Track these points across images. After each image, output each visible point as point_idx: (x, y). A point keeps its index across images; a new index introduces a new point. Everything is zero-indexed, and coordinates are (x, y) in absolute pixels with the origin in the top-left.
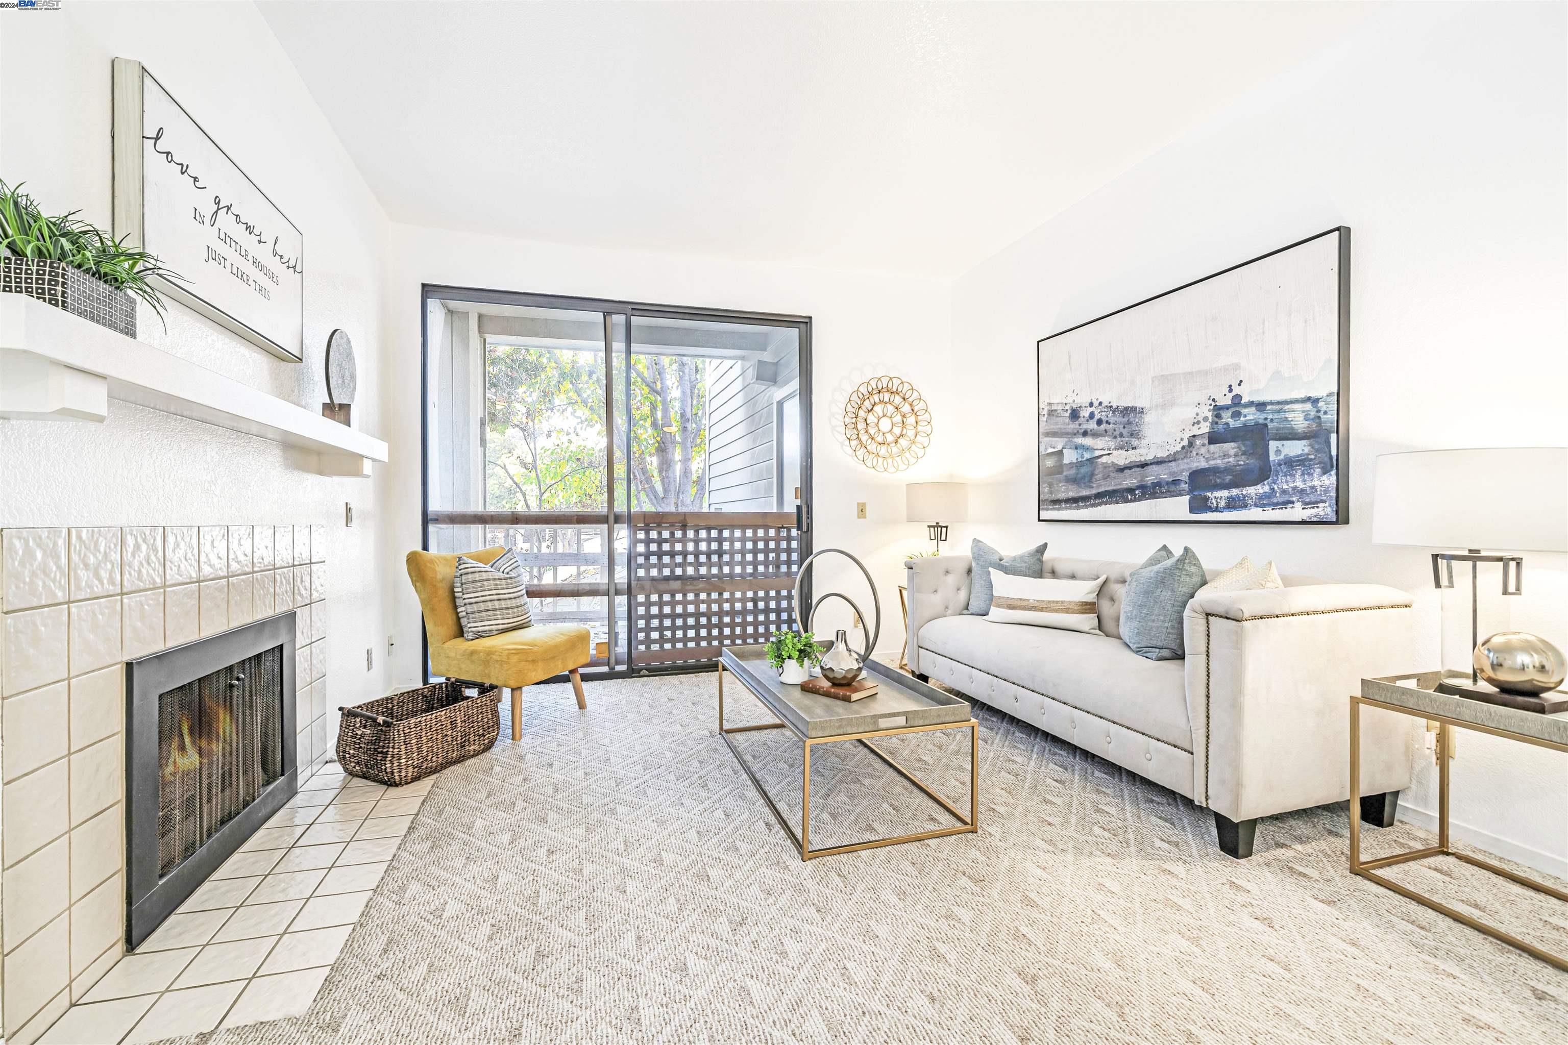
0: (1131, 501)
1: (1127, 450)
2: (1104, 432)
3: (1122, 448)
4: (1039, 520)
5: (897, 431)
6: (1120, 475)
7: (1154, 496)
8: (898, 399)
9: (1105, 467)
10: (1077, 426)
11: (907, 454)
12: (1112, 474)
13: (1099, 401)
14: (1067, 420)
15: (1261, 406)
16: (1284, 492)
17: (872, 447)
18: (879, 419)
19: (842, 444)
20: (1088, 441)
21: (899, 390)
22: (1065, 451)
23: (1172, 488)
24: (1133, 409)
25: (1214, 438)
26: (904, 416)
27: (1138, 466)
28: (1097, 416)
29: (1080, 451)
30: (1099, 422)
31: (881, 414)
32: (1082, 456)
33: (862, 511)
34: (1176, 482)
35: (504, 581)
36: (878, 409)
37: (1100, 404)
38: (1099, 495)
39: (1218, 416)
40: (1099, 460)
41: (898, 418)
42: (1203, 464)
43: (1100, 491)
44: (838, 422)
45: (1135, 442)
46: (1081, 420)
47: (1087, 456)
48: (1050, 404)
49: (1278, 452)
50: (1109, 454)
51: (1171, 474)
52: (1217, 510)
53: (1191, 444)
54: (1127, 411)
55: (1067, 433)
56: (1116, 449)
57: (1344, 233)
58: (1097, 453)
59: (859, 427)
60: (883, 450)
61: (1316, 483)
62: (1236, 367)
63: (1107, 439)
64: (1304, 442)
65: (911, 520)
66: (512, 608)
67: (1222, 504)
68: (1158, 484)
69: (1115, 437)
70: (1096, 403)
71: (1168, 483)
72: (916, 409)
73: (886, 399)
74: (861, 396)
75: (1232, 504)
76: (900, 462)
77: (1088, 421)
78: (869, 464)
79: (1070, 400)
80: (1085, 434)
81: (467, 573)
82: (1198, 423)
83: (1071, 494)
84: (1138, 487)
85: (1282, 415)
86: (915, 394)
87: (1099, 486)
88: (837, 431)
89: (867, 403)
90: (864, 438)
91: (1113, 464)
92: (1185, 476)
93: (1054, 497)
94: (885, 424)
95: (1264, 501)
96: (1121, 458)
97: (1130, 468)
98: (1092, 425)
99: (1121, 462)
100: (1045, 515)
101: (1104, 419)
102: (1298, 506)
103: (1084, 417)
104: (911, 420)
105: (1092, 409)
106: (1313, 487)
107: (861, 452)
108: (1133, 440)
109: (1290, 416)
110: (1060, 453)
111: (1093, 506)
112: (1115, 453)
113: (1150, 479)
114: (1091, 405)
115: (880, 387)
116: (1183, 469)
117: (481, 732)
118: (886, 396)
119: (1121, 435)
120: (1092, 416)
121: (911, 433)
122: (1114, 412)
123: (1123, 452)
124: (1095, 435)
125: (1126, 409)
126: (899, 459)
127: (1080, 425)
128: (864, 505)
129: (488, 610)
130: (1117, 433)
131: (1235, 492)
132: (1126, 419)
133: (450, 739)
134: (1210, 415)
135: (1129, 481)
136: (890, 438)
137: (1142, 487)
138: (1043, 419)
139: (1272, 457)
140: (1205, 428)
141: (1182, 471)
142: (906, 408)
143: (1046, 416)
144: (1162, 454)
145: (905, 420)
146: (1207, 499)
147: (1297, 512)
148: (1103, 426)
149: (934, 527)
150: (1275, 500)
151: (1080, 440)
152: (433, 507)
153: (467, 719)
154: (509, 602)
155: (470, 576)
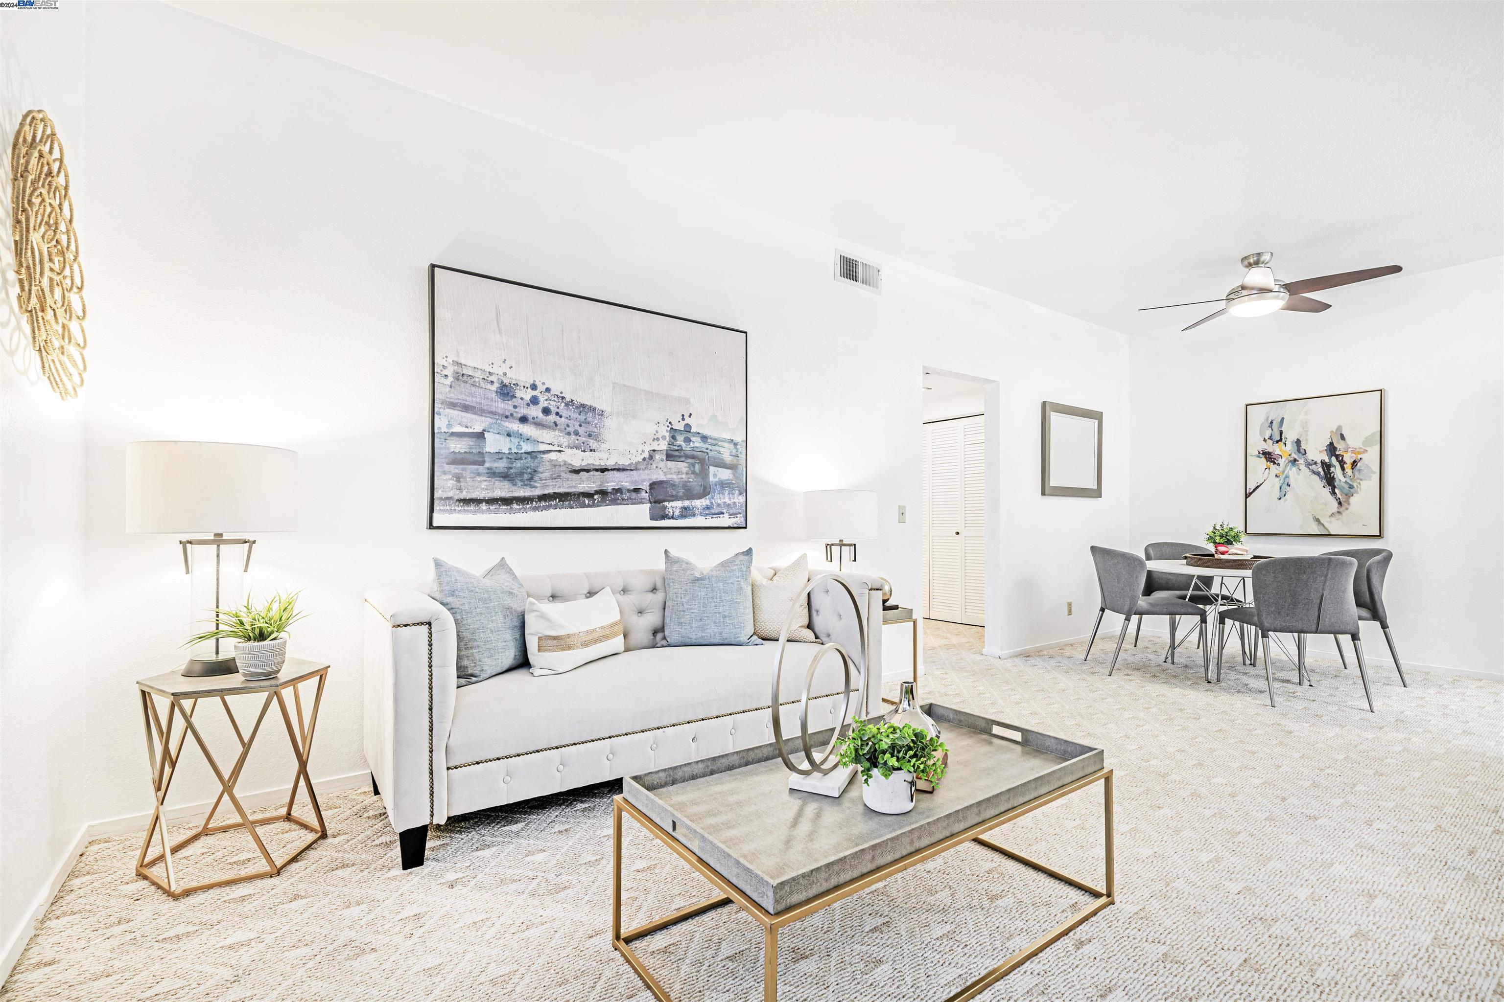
0: (589, 506)
1: (584, 451)
2: (552, 424)
3: (577, 448)
4: (430, 526)
6: (574, 476)
7: (615, 502)
9: (555, 466)
10: (511, 408)
12: (563, 474)
13: (546, 386)
14: (492, 395)
15: (704, 438)
16: (719, 505)
20: (527, 430)
22: (486, 435)
23: (634, 495)
24: (592, 409)
25: (670, 456)
27: (597, 470)
28: (543, 404)
29: (515, 441)
30: (546, 411)
32: (519, 446)
34: (637, 490)
37: (548, 390)
38: (543, 498)
39: (674, 437)
40: (546, 456)
42: (662, 477)
43: (546, 492)
45: (593, 444)
46: (515, 401)
47: (526, 447)
48: (454, 364)
49: (715, 475)
50: (560, 451)
51: (632, 482)
52: (673, 518)
53: (651, 457)
55: (493, 413)
56: (569, 447)
58: (542, 447)
61: (736, 500)
62: (687, 401)
63: (557, 433)
64: (729, 471)
67: (677, 513)
68: (618, 491)
69: (569, 434)
70: (541, 388)
71: (629, 491)
75: (686, 512)
77: (528, 405)
79: (498, 370)
80: (524, 420)
82: (658, 439)
83: (498, 494)
84: (597, 492)
85: (717, 448)
87: (545, 486)
91: (565, 463)
92: (645, 486)
93: (465, 495)
95: (709, 512)
96: (577, 459)
97: (588, 471)
98: (535, 412)
99: (577, 463)
101: (553, 409)
102: (726, 515)
103: (522, 399)
105: (535, 393)
106: (735, 503)
108: (592, 441)
109: (722, 450)
110: (481, 436)
111: (536, 509)
112: (568, 451)
113: (610, 486)
114: (534, 387)
116: (644, 479)
119: (577, 433)
120: (534, 401)
122: (567, 405)
123: (579, 452)
124: (539, 425)
125: (584, 406)
127: (515, 407)
130: (571, 430)
131: (687, 503)
132: (583, 417)
134: (667, 434)
135: (587, 484)
137: (603, 493)
138: (441, 380)
139: (711, 479)
140: (663, 446)
141: (643, 481)
143: (450, 379)
144: (624, 462)
146: (665, 508)
147: (725, 521)
148: (552, 418)
150: (713, 511)
151: (514, 426)
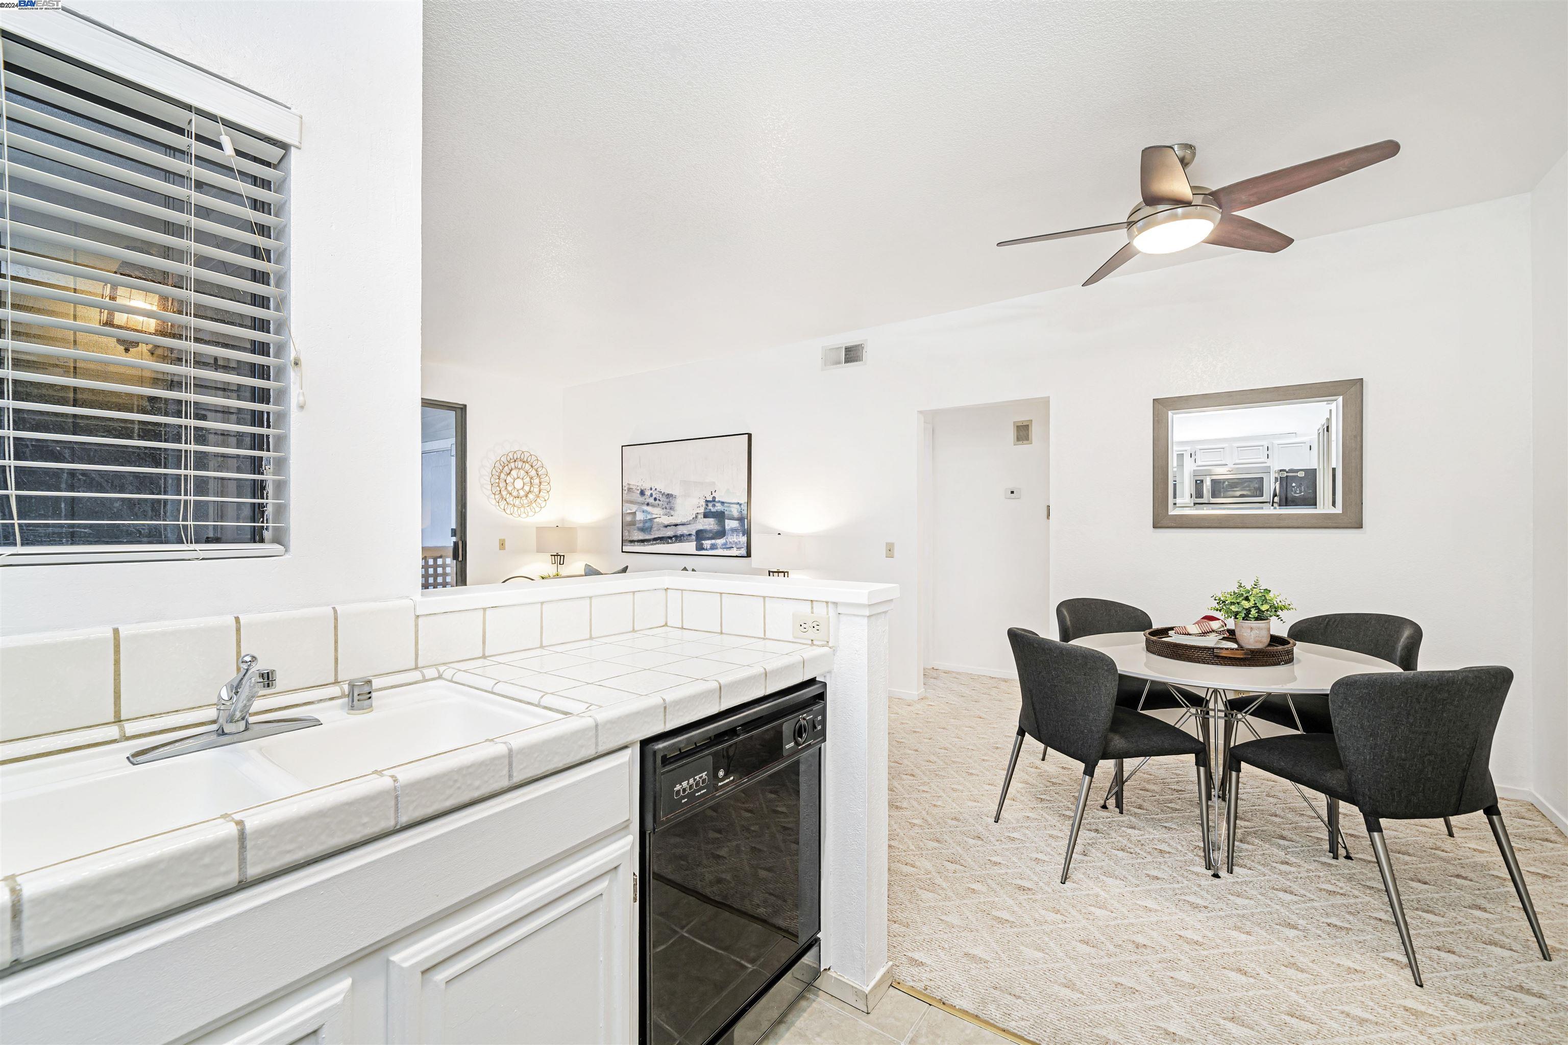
0: (671, 543)
1: (669, 517)
2: (657, 505)
3: (666, 515)
4: (622, 552)
5: (527, 488)
6: (665, 529)
7: (681, 541)
8: (527, 467)
9: (658, 524)
11: (534, 505)
12: (661, 529)
14: (639, 495)
15: (723, 503)
16: (730, 543)
17: (510, 499)
18: (514, 480)
19: (488, 497)
20: (649, 509)
21: (529, 460)
22: (637, 513)
23: (689, 538)
24: (672, 495)
25: (706, 516)
26: (531, 478)
27: (674, 525)
28: (654, 496)
29: (645, 514)
30: (655, 499)
31: (516, 476)
32: (646, 517)
33: (502, 545)
34: (690, 535)
36: (514, 473)
37: (656, 489)
38: (655, 539)
39: (707, 505)
40: (655, 520)
41: (527, 480)
42: (701, 528)
43: (656, 537)
44: (486, 482)
45: (672, 513)
46: (646, 497)
47: (649, 517)
48: (629, 484)
49: (728, 525)
50: (660, 517)
51: (688, 531)
52: (706, 550)
53: (696, 517)
54: (669, 496)
55: (637, 503)
56: (663, 515)
57: (750, 436)
58: (654, 516)
59: (501, 486)
60: (517, 502)
61: (741, 540)
62: (714, 483)
63: (659, 509)
64: (737, 522)
65: (540, 550)
67: (709, 547)
68: (682, 535)
69: (663, 509)
70: (654, 489)
71: (687, 535)
72: (540, 473)
73: (520, 466)
74: (503, 465)
75: (713, 547)
76: (529, 510)
77: (649, 497)
78: (508, 512)
79: (640, 484)
80: (648, 504)
82: (699, 507)
83: (641, 538)
84: (674, 536)
85: (730, 509)
86: (540, 464)
87: (655, 534)
88: (485, 488)
89: (506, 469)
90: (504, 493)
91: (662, 523)
92: (694, 533)
93: (631, 539)
94: (519, 484)
95: (725, 547)
96: (666, 520)
97: (670, 526)
98: (651, 500)
99: (666, 523)
100: (625, 549)
101: (658, 498)
102: (735, 549)
103: (647, 495)
104: (536, 481)
105: (652, 492)
106: (739, 541)
107: (503, 503)
108: (671, 511)
109: (732, 509)
110: (634, 513)
111: (652, 544)
112: (663, 517)
113: (679, 533)
114: (651, 489)
115: (515, 458)
116: (693, 529)
118: (520, 464)
119: (666, 508)
120: (651, 495)
121: (536, 490)
122: (662, 495)
123: (667, 517)
124: (653, 506)
125: (668, 494)
126: (528, 508)
127: (645, 499)
128: (504, 540)
130: (664, 506)
131: (713, 541)
132: (668, 500)
134: (704, 504)
135: (669, 532)
136: (522, 493)
137: (676, 536)
138: (625, 492)
139: (726, 527)
140: (702, 510)
141: (693, 530)
142: (533, 473)
143: (627, 491)
144: (684, 521)
145: (532, 481)
146: (702, 544)
147: (734, 552)
148: (657, 502)
149: (555, 556)
150: (727, 546)
151: (645, 508)
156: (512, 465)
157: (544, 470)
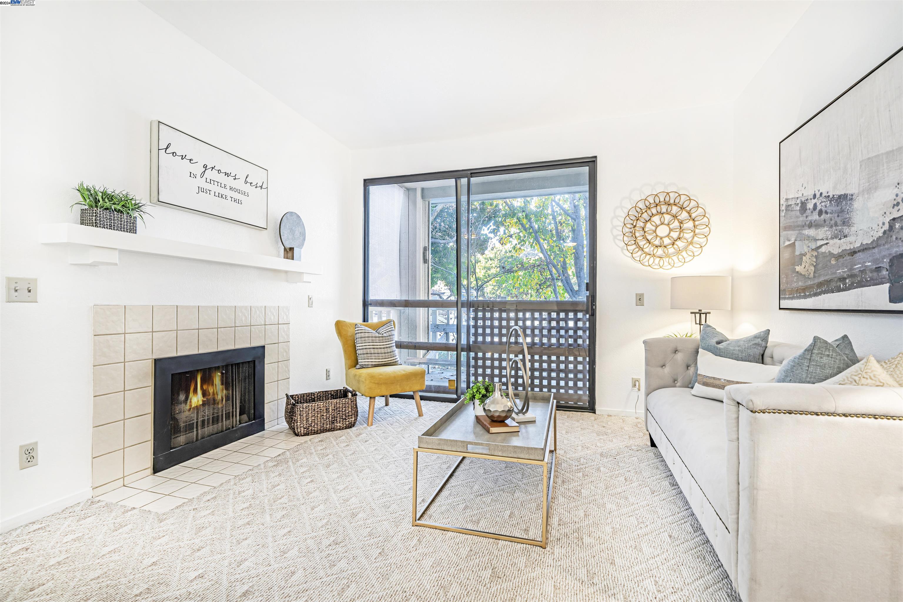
0: (843, 290)
1: (840, 239)
2: (823, 222)
3: (836, 237)
4: (780, 309)
5: (675, 235)
6: (835, 263)
7: (861, 284)
8: (675, 209)
9: (824, 257)
10: (805, 219)
11: (684, 254)
12: (830, 264)
13: (820, 192)
14: (798, 213)
17: (648, 249)
18: (657, 227)
19: (622, 249)
20: (812, 232)
21: (677, 201)
22: (796, 243)
23: (876, 276)
24: (845, 197)
26: (681, 223)
27: (848, 254)
28: (819, 207)
29: (807, 242)
30: (820, 213)
31: (658, 222)
32: (809, 247)
33: (640, 299)
34: (878, 270)
35: (377, 338)
36: (656, 219)
37: (821, 194)
38: (820, 285)
40: (821, 250)
41: (676, 224)
42: (901, 249)
44: (618, 232)
45: (846, 230)
46: (808, 212)
48: (787, 200)
50: (827, 244)
51: (875, 261)
53: (891, 228)
54: (841, 199)
55: (798, 226)
56: (832, 238)
58: (820, 243)
59: (637, 234)
60: (660, 252)
63: (826, 229)
65: (674, 307)
66: (381, 353)
68: (865, 272)
69: (832, 227)
70: (818, 195)
71: (872, 271)
72: (693, 215)
73: (664, 210)
74: (639, 210)
76: (676, 260)
77: (812, 212)
78: (647, 264)
79: (800, 194)
80: (810, 226)
81: (358, 333)
82: (898, 204)
83: (801, 284)
84: (849, 276)
86: (693, 204)
88: (618, 239)
89: (645, 216)
90: (642, 243)
91: (830, 253)
92: (886, 263)
93: (790, 287)
94: (663, 231)
96: (836, 247)
97: (842, 256)
98: (815, 217)
99: (836, 252)
100: (785, 303)
101: (824, 209)
103: (809, 209)
104: (689, 225)
105: (815, 201)
107: (638, 254)
108: (845, 228)
110: (794, 245)
111: (815, 295)
112: (831, 242)
113: (858, 268)
114: (815, 196)
115: (657, 202)
116: (884, 255)
117: (344, 417)
118: (664, 208)
119: (836, 224)
120: (815, 207)
121: (688, 235)
122: (831, 201)
123: (836, 241)
124: (817, 225)
125: (840, 197)
126: (675, 258)
127: (807, 217)
128: (642, 295)
129: (367, 354)
130: (833, 222)
132: (839, 208)
133: (325, 417)
135: (842, 270)
136: (667, 241)
137: (851, 276)
138: (783, 214)
141: (884, 257)
142: (684, 215)
143: (784, 211)
144: (868, 241)
145: (682, 225)
148: (823, 216)
149: (695, 313)
151: (807, 232)
152: (372, 296)
153: (336, 409)
154: (379, 350)
155: (359, 334)
156: (654, 211)
157: (700, 210)
